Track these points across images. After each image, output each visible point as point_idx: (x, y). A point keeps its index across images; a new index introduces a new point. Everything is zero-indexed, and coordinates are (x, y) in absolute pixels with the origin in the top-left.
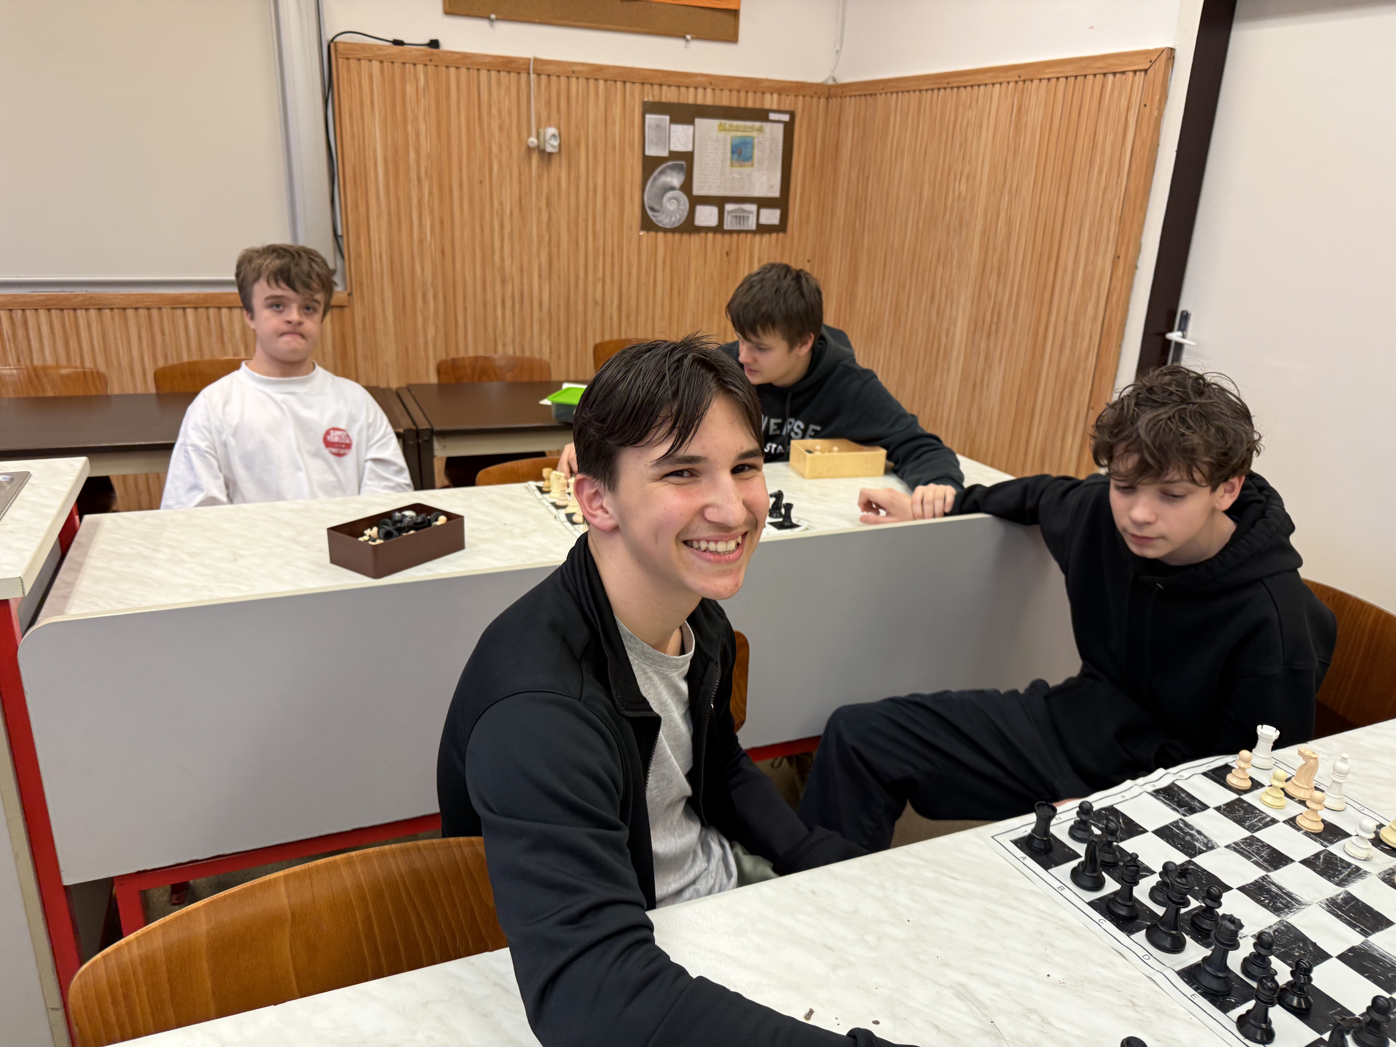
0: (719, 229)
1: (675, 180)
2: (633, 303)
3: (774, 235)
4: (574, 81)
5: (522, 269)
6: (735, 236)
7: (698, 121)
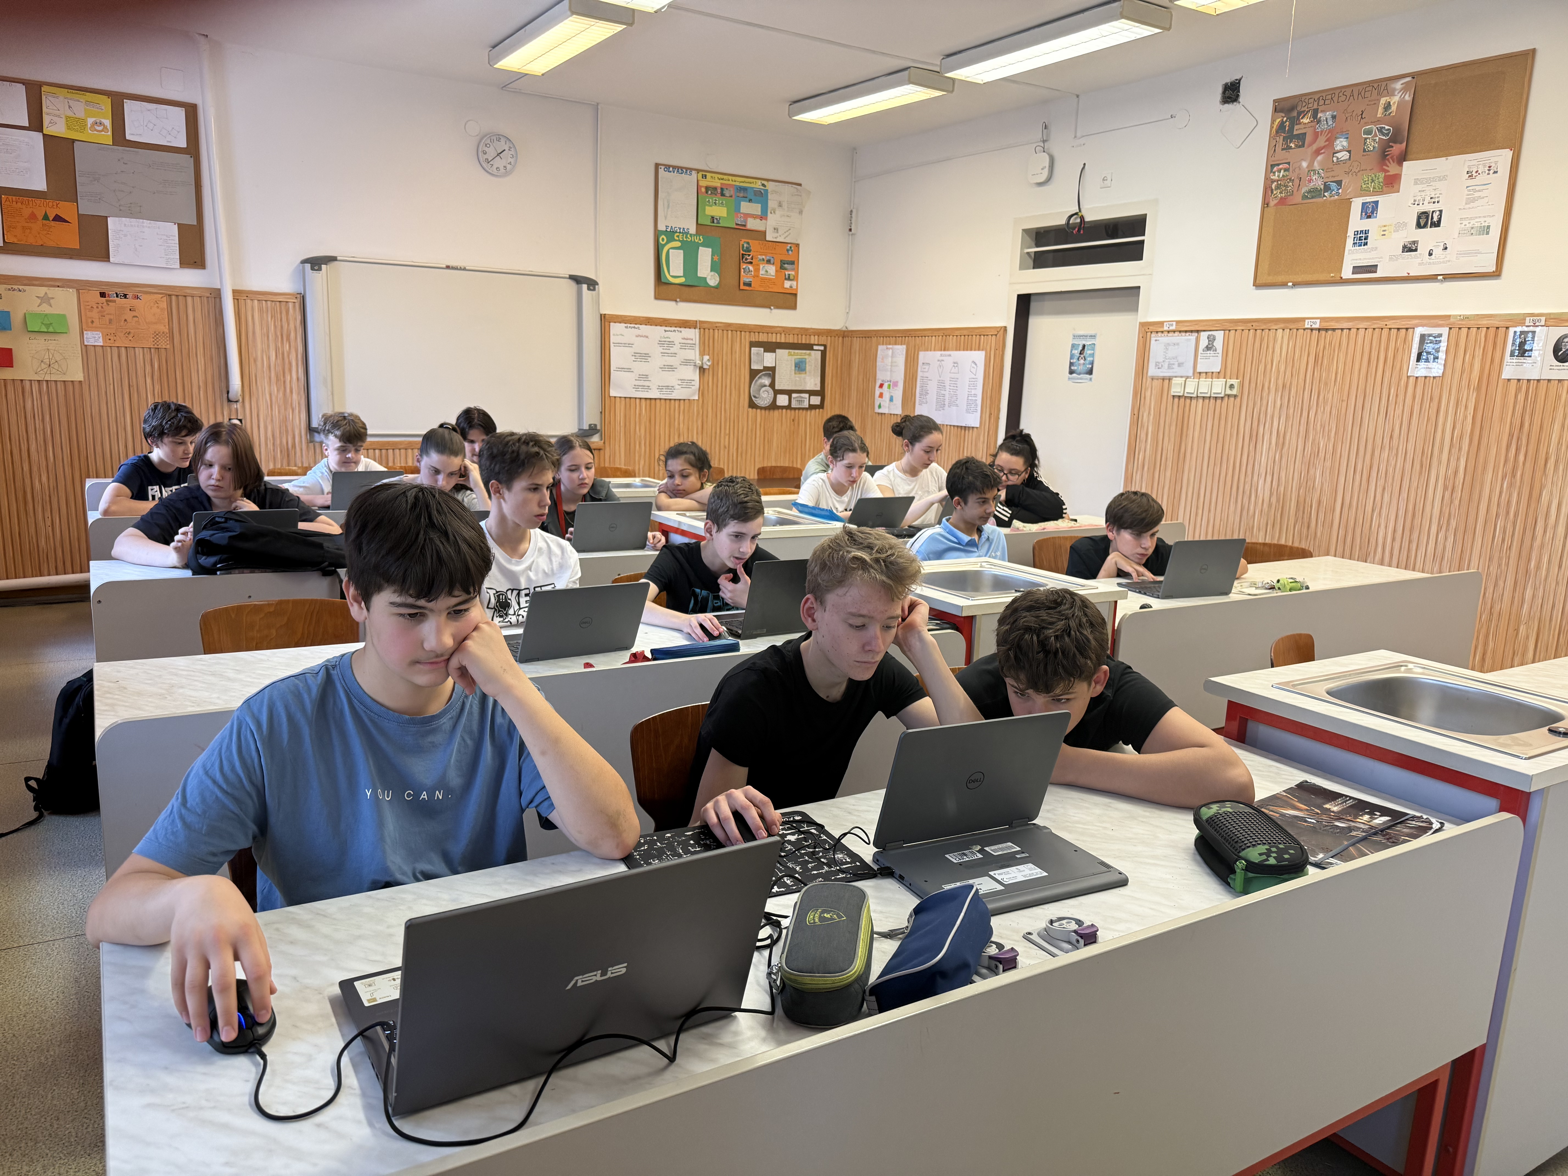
0: (789, 407)
1: (767, 381)
2: (744, 448)
3: (817, 410)
4: (716, 331)
5: (688, 429)
6: (797, 411)
7: (777, 350)
